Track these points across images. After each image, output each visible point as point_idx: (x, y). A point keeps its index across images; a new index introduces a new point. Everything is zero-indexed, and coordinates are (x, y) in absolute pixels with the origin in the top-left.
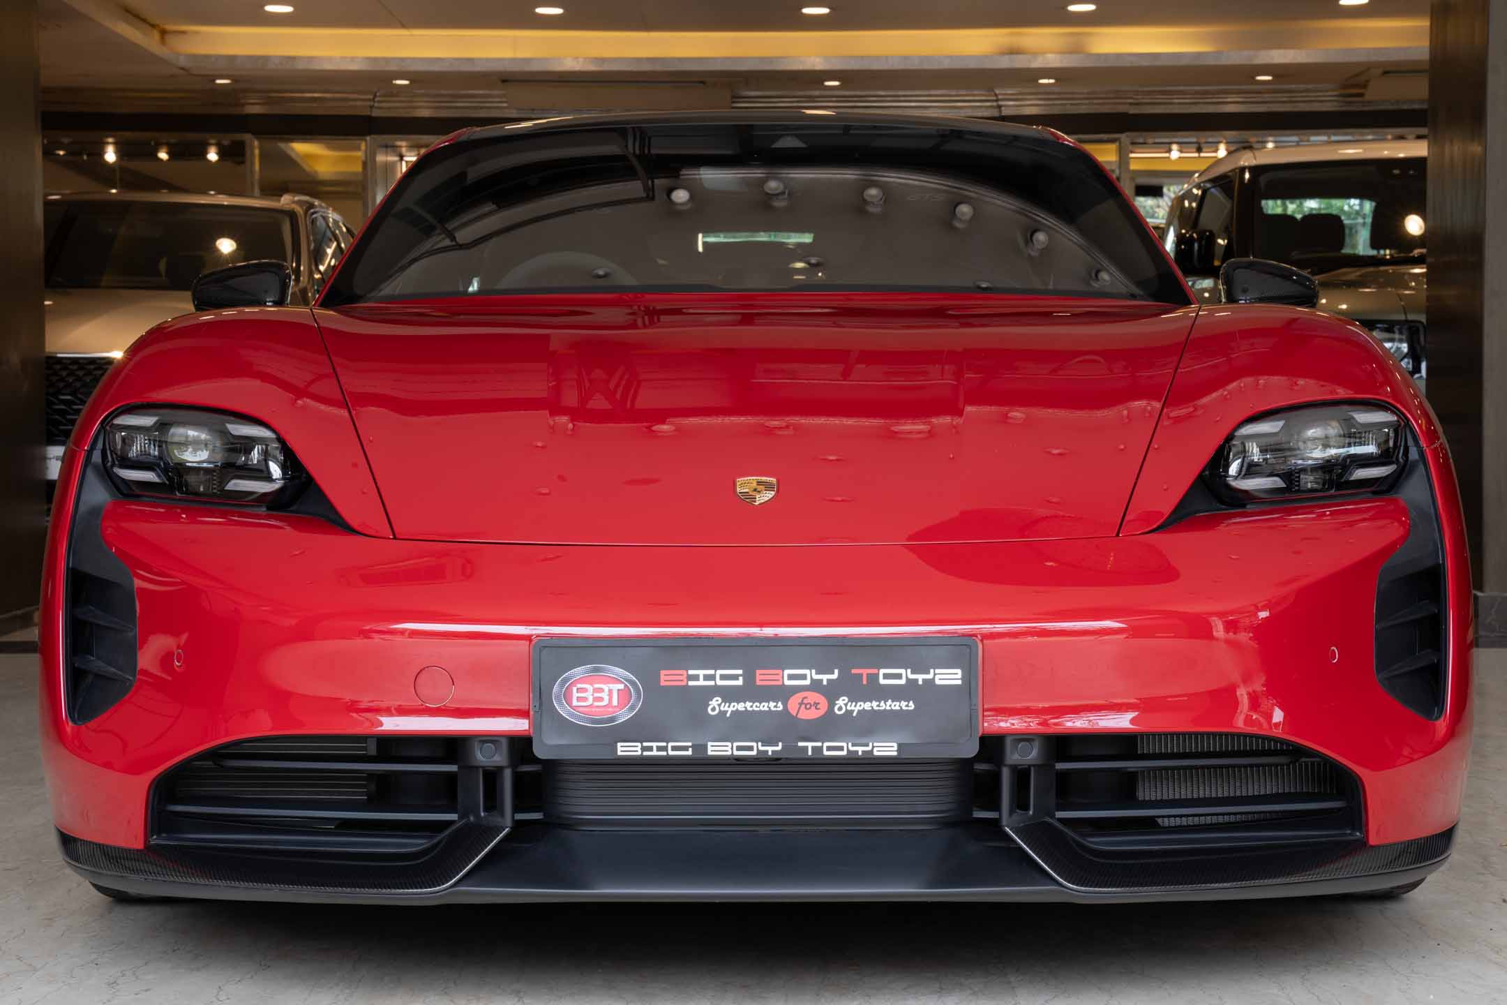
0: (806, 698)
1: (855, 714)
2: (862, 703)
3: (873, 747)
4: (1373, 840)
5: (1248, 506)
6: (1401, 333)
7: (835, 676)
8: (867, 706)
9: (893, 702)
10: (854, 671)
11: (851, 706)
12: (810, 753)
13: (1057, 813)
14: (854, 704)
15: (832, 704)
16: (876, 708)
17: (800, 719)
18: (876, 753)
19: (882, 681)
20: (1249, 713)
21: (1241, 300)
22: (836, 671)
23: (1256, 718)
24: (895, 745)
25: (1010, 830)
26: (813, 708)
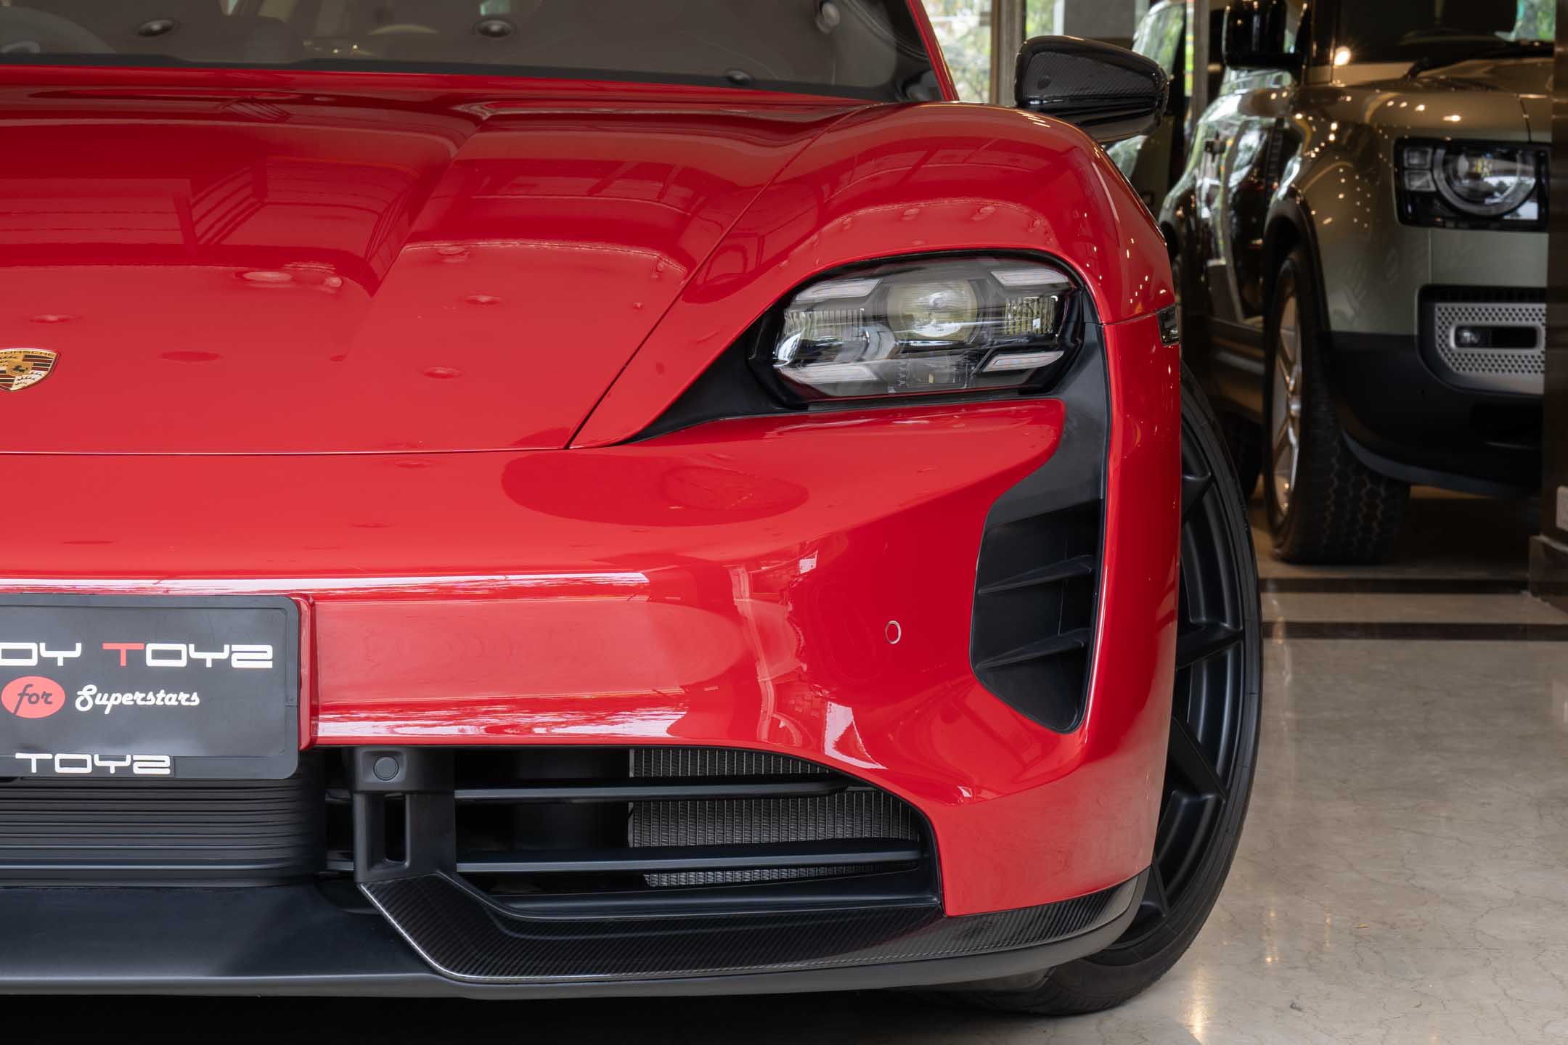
0: (31, 685)
1: (107, 711)
2: (119, 695)
3: (133, 761)
4: (951, 910)
5: (811, 408)
6: (1524, 162)
7: (77, 652)
8: (126, 699)
9: (167, 693)
10: (107, 646)
11: (101, 699)
12: (34, 770)
13: (458, 865)
14: (106, 696)
15: (71, 697)
16: (140, 703)
17: (18, 717)
18: (137, 771)
19: (150, 662)
20: (775, 716)
21: (1034, 100)
22: (79, 646)
23: (785, 728)
24: (167, 759)
25: (368, 889)
26: (42, 701)
